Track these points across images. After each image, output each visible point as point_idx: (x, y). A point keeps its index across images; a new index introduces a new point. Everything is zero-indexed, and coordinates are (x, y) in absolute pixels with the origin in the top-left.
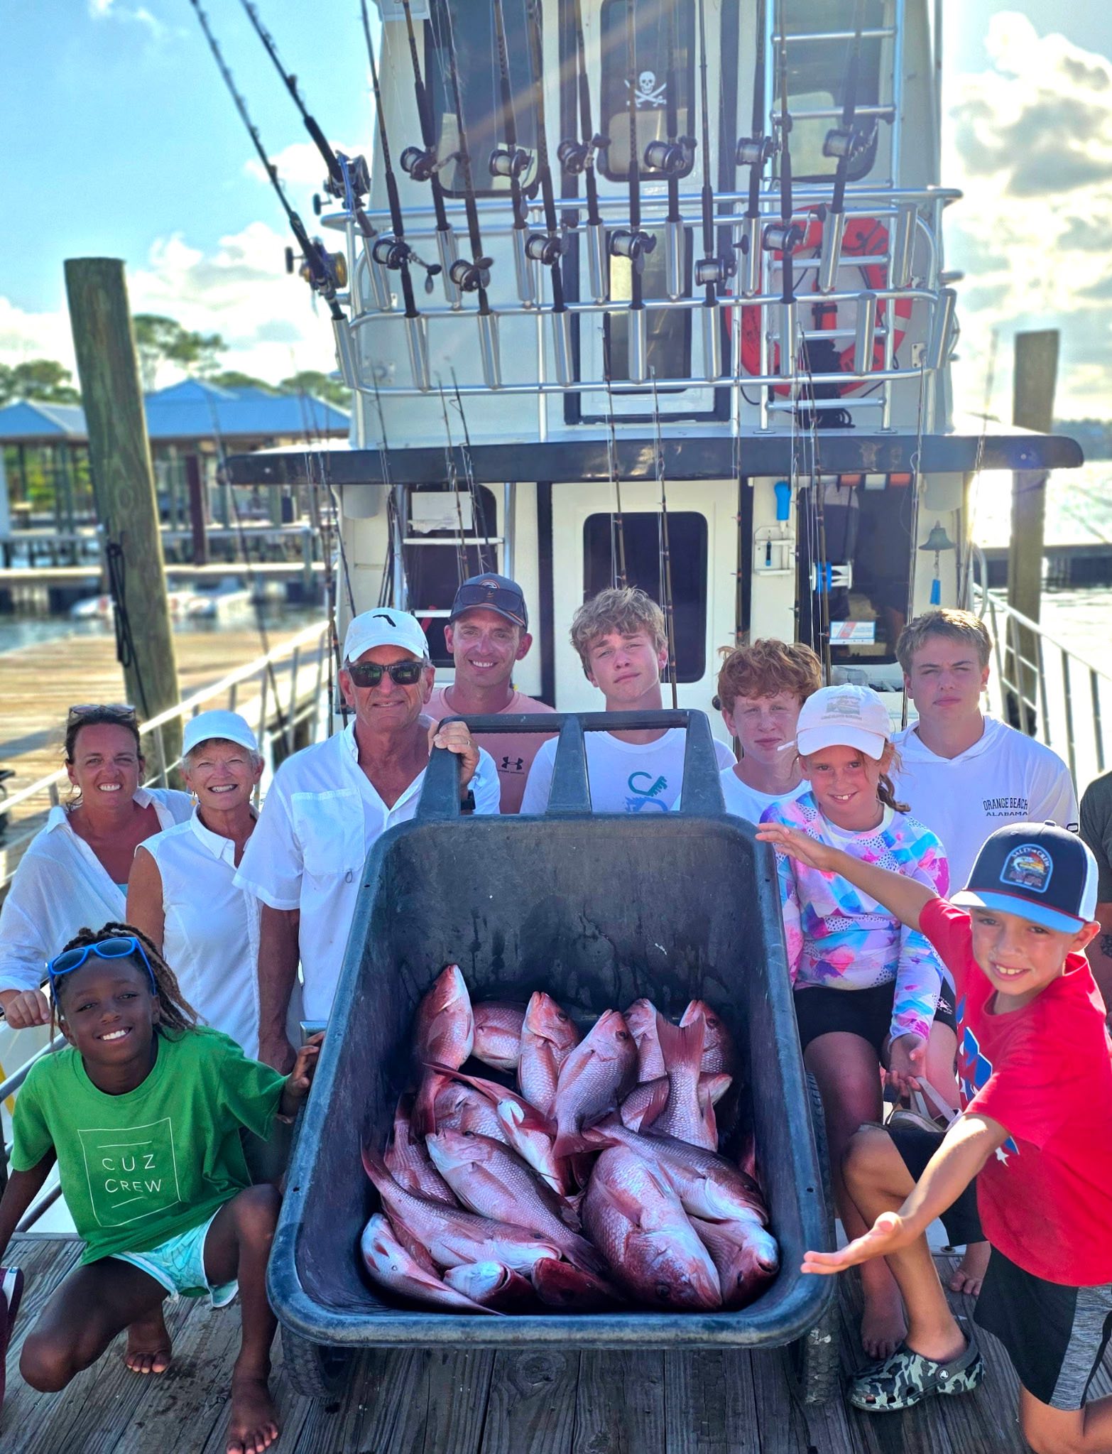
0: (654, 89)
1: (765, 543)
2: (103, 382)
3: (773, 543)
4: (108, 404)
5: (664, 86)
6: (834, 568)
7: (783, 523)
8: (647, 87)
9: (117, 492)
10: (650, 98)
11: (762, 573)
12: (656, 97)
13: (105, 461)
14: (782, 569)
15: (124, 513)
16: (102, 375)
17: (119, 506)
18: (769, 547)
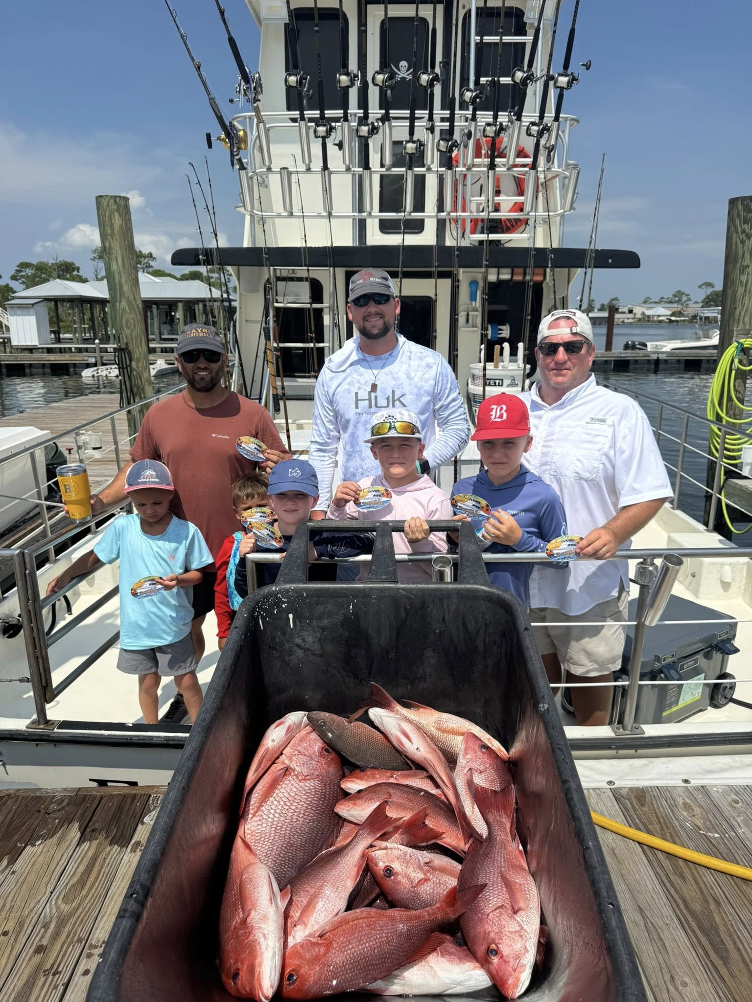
0: (408, 70)
1: (465, 313)
2: (117, 261)
3: (471, 313)
4: (119, 273)
5: (412, 70)
6: (500, 327)
7: (474, 303)
8: (403, 69)
9: (124, 321)
10: (405, 76)
11: (463, 329)
12: (408, 75)
13: (118, 304)
14: (473, 327)
15: (128, 332)
16: (116, 258)
17: (125, 329)
18: (468, 315)
